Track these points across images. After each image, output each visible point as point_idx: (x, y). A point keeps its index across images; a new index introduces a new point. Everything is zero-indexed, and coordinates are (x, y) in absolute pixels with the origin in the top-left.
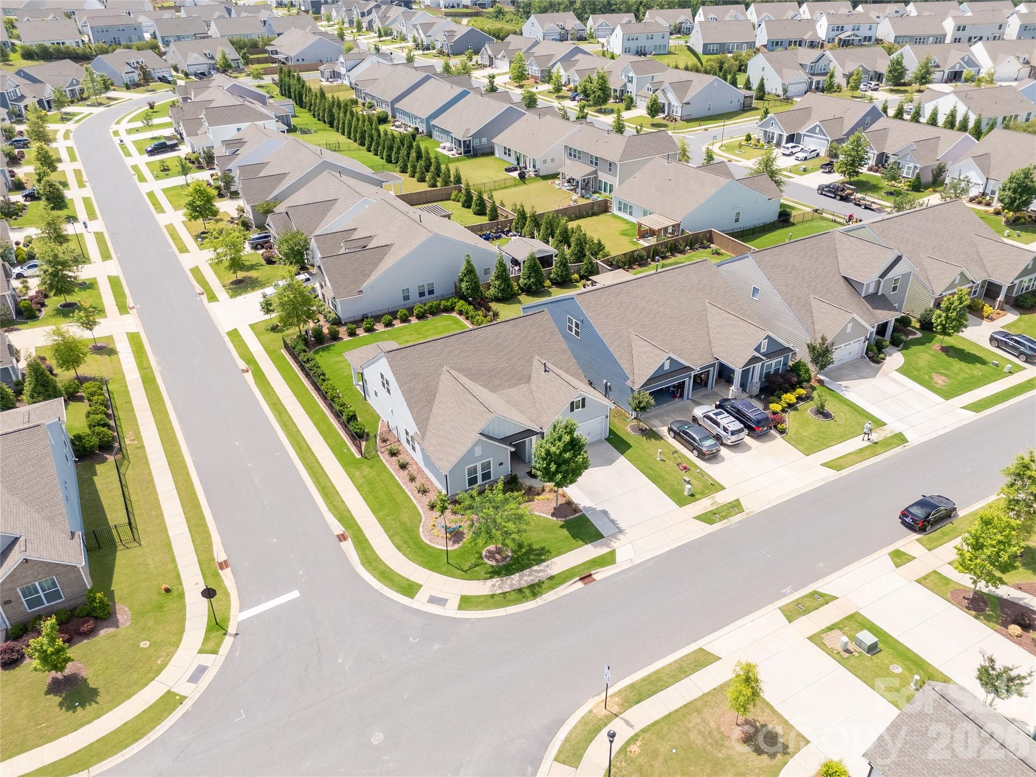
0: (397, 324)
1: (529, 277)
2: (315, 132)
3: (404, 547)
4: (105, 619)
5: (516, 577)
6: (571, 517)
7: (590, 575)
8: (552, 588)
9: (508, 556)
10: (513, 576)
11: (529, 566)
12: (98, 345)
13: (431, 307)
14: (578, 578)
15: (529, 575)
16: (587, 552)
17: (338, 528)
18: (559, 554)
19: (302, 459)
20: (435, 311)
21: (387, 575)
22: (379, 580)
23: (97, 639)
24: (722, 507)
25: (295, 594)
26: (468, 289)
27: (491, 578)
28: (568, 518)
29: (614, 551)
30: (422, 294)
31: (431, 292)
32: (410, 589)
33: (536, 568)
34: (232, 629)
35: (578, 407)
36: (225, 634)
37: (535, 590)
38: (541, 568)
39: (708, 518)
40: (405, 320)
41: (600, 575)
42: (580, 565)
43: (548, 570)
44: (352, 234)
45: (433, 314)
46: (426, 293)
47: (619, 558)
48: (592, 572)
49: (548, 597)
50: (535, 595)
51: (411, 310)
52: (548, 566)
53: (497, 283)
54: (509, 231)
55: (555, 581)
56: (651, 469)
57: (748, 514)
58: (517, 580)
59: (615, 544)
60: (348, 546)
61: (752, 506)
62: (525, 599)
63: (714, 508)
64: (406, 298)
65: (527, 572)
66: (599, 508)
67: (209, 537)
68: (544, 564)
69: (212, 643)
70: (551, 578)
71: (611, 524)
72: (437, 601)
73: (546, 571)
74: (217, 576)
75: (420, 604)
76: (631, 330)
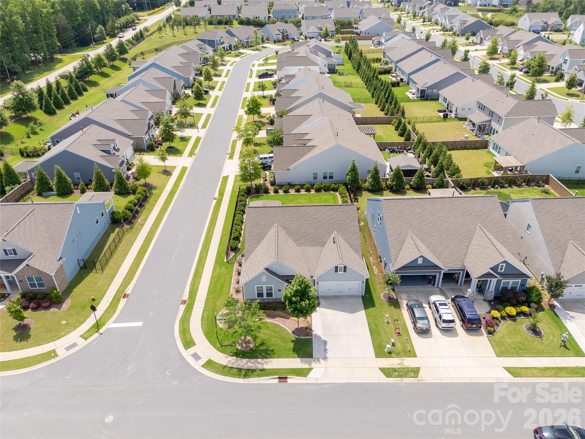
0: (303, 192)
1: (393, 181)
2: (347, 75)
3: (206, 319)
4: (57, 304)
5: (245, 361)
6: (303, 337)
7: (287, 378)
8: (259, 376)
9: (250, 346)
10: (243, 360)
11: (256, 357)
12: (167, 169)
13: (325, 186)
14: (278, 376)
15: (253, 363)
16: (296, 363)
17: (186, 297)
18: (279, 357)
19: (201, 253)
20: (327, 189)
21: (185, 331)
22: (180, 333)
23: (47, 312)
24: (404, 368)
25: (140, 324)
26: (349, 180)
27: (232, 356)
28: (300, 337)
29: (310, 369)
30: (325, 178)
31: (331, 177)
32: (189, 343)
33: (259, 360)
34: (101, 331)
35: (341, 271)
36: (97, 332)
37: (248, 373)
38: (262, 362)
39: (388, 372)
40: (308, 190)
41: (292, 380)
42: (285, 369)
43: (265, 365)
44: (304, 136)
45: (326, 190)
46: (328, 178)
47: (311, 375)
48: (288, 376)
49: (253, 380)
50: (246, 376)
51: (312, 185)
52: (266, 362)
53: (371, 180)
54: (410, 149)
55: (263, 373)
56: (376, 325)
57: (419, 380)
58: (245, 363)
59: (313, 365)
60: (183, 307)
61: (425, 376)
62: (238, 376)
63: (398, 367)
64: (315, 178)
65: (253, 360)
66: (324, 338)
67: (132, 279)
68: (266, 360)
69: (88, 334)
70: (263, 370)
71: (323, 352)
72: (196, 357)
73: (263, 365)
74: (119, 300)
75: (187, 354)
76: (410, 231)
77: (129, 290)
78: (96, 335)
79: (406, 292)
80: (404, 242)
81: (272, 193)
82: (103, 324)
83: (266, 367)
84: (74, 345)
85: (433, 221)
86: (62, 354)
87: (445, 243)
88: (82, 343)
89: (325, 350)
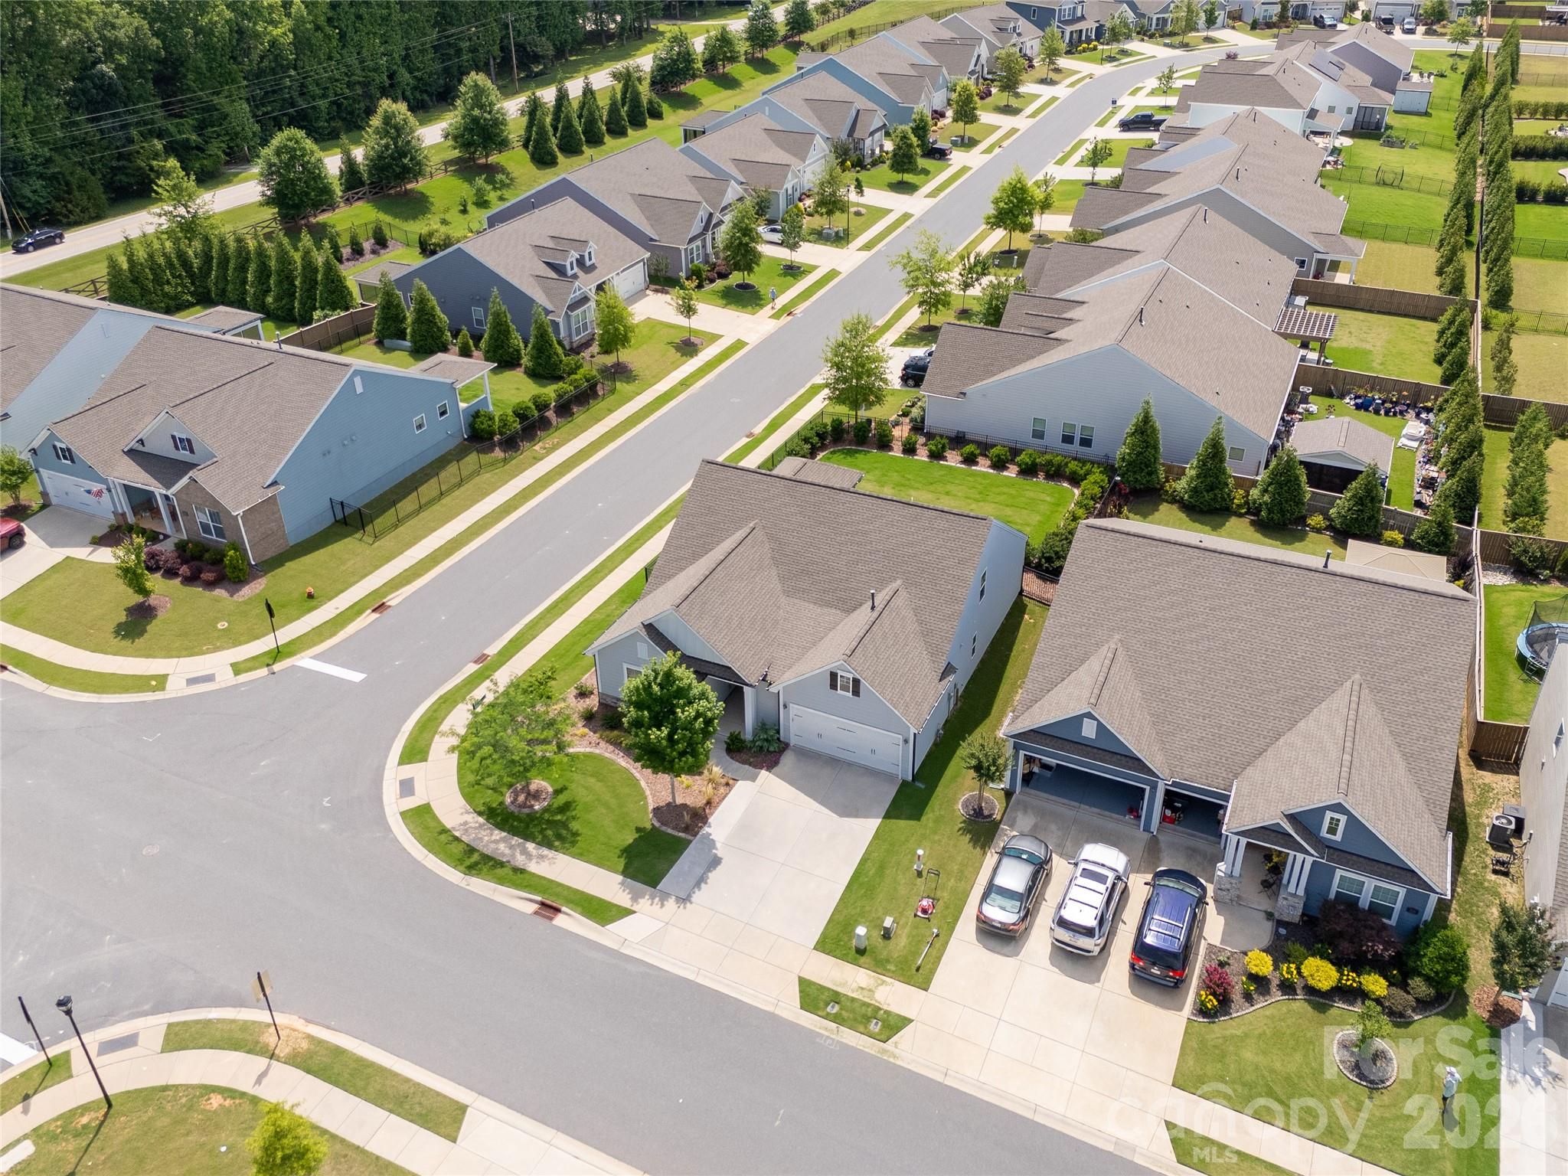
0: (983, 466)
4: (234, 582)
5: (498, 834)
6: (670, 831)
7: (558, 910)
8: (501, 881)
9: (532, 806)
10: (497, 832)
11: (528, 837)
12: (693, 339)
13: (1050, 463)
14: (540, 899)
15: (511, 847)
16: (608, 884)
17: (495, 648)
18: (580, 856)
20: (1055, 474)
21: (429, 724)
22: (417, 723)
23: (207, 593)
24: (868, 1005)
25: (357, 677)
26: (1123, 459)
27: (480, 814)
28: (664, 828)
29: (630, 912)
30: (1068, 439)
31: (1086, 442)
32: (416, 752)
33: (531, 846)
34: (279, 666)
35: (845, 688)
36: (268, 665)
37: (476, 861)
38: (534, 852)
39: (813, 997)
40: (999, 465)
41: (569, 921)
42: (569, 888)
43: (534, 861)
44: (1070, 309)
45: (1050, 477)
46: (1077, 440)
47: (619, 927)
48: (564, 909)
49: (480, 886)
50: (471, 869)
51: (1015, 452)
52: (541, 857)
55: (518, 877)
56: (882, 869)
57: (885, 1051)
58: (496, 841)
59: (644, 904)
60: (470, 669)
61: (905, 1049)
62: (455, 864)
63: (855, 995)
64: (1038, 435)
65: (516, 840)
66: (720, 851)
67: (419, 577)
68: (545, 851)
69: (249, 664)
70: (518, 870)
71: (693, 881)
72: (407, 787)
73: (530, 860)
74: (360, 613)
75: (393, 773)
76: (1117, 637)
77: (394, 600)
78: (264, 671)
79: (1041, 813)
80: (1082, 662)
81: (897, 452)
82: (291, 654)
83: (533, 867)
84: (209, 678)
85: (1206, 627)
86: (176, 687)
87: (1208, 702)
88: (226, 678)
89: (701, 880)
